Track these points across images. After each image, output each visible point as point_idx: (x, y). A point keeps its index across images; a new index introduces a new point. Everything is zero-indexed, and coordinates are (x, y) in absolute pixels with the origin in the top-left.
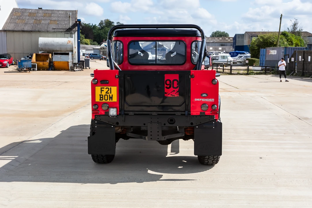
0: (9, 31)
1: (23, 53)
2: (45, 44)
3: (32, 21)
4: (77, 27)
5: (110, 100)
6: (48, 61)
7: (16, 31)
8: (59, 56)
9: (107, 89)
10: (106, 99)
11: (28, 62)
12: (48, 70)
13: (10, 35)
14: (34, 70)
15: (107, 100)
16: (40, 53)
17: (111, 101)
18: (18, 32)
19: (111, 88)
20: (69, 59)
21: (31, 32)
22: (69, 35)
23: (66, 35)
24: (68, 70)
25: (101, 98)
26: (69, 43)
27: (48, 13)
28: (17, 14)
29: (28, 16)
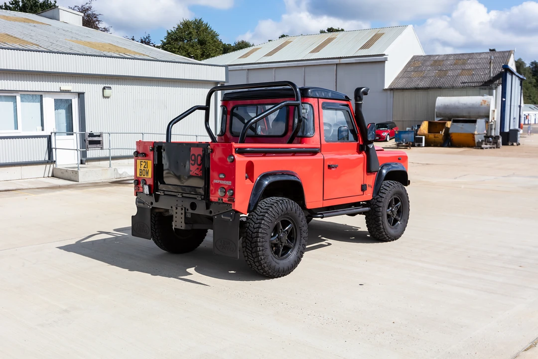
0: (397, 89)
2: (446, 107)
3: (434, 73)
4: (501, 79)
5: (146, 176)
6: (442, 133)
7: (407, 89)
8: (460, 125)
9: (145, 163)
10: (144, 174)
11: (408, 134)
12: (442, 145)
13: (397, 94)
14: (419, 146)
16: (436, 120)
18: (409, 90)
20: (480, 129)
21: (428, 90)
22: (487, 91)
23: (482, 91)
24: (473, 147)
25: (140, 172)
26: (483, 104)
27: (460, 60)
28: (416, 64)
29: (431, 65)
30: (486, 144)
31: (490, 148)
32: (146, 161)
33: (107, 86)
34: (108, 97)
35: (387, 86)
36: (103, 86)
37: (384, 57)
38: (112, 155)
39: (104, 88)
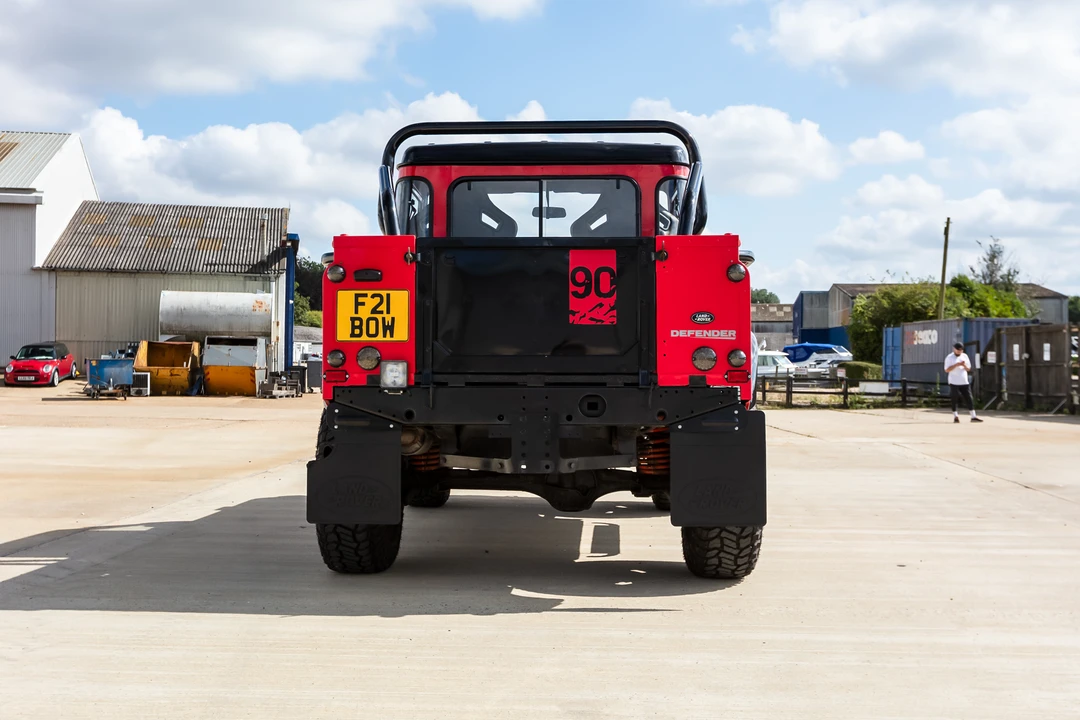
0: (66, 270)
1: (108, 342)
2: (182, 313)
3: (141, 241)
4: (285, 261)
5: (385, 336)
6: (187, 366)
7: (88, 271)
8: (224, 349)
9: (378, 300)
10: (372, 331)
11: (121, 366)
12: (186, 393)
13: (67, 283)
14: (139, 394)
15: (376, 335)
16: (163, 339)
17: (388, 338)
18: (93, 274)
19: (388, 295)
21: (137, 275)
22: (259, 284)
23: (251, 284)
24: (252, 394)
25: (354, 327)
26: (258, 309)
27: (192, 218)
28: (93, 219)
30: (280, 389)
31: (287, 396)
32: (384, 293)
35: (39, 263)
37: (34, 194)
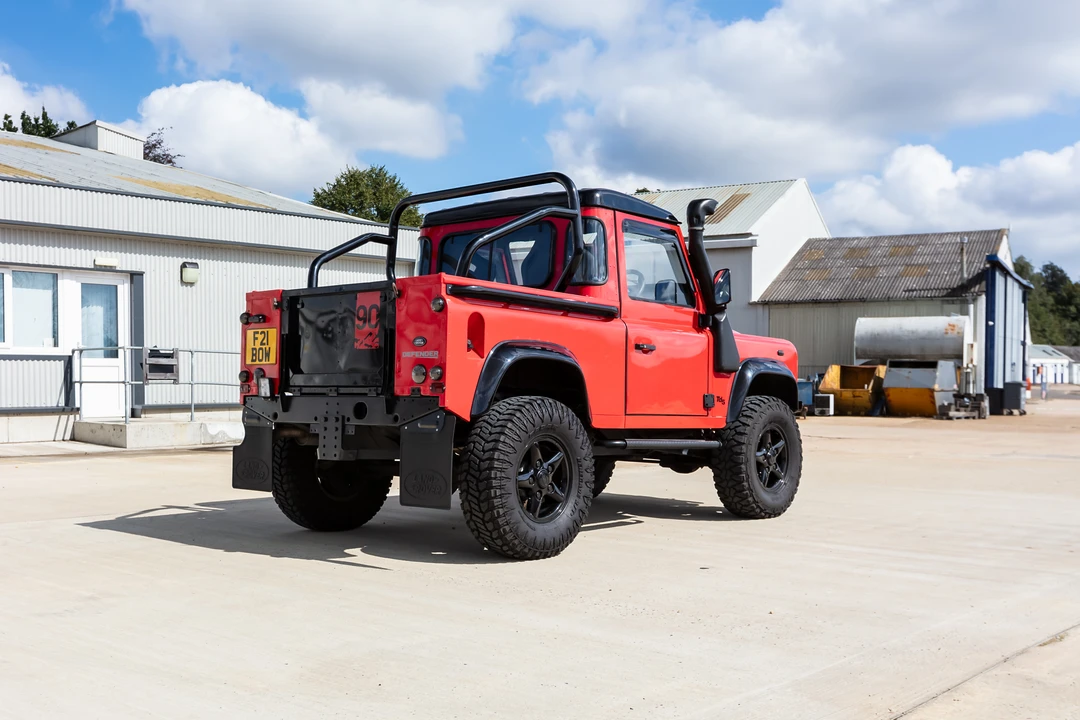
0: (777, 303)
1: (814, 367)
2: (875, 338)
3: (850, 272)
4: (984, 283)
5: (266, 361)
6: (869, 387)
7: (796, 303)
8: (904, 372)
9: (263, 335)
10: (261, 357)
12: (869, 413)
13: (778, 315)
14: (823, 414)
15: (262, 360)
16: (857, 363)
18: (800, 305)
19: (268, 332)
20: (944, 379)
21: (840, 305)
22: (957, 307)
23: (947, 307)
24: (929, 415)
25: (253, 355)
26: (950, 331)
27: (905, 246)
28: (814, 255)
29: (844, 257)
30: (958, 410)
31: (967, 418)
32: (265, 330)
33: (189, 260)
34: (192, 284)
35: (755, 297)
36: (181, 260)
37: (750, 238)
38: (196, 402)
39: (184, 266)
